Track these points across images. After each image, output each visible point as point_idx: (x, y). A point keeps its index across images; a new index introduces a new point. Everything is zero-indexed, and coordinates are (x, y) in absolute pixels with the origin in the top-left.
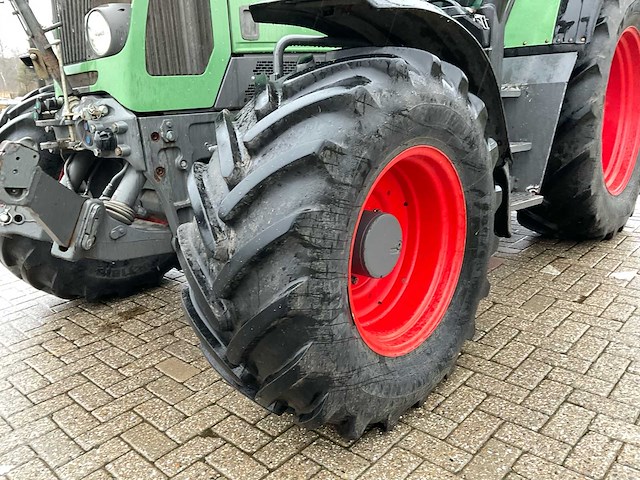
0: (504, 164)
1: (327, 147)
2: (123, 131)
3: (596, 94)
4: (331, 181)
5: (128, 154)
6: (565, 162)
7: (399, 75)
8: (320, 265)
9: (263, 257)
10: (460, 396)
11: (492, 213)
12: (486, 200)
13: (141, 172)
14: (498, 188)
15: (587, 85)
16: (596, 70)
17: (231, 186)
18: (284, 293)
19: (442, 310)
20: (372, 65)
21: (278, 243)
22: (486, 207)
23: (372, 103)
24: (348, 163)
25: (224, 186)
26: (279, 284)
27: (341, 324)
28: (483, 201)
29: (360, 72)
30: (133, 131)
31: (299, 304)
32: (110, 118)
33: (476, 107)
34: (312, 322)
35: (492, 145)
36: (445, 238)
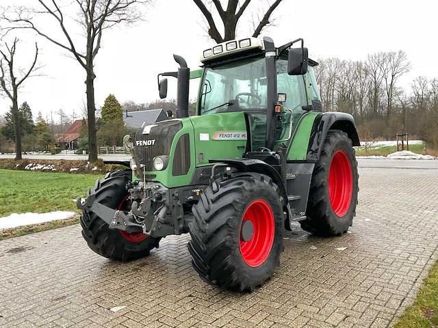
0: (287, 204)
1: (234, 201)
2: (164, 194)
3: (324, 178)
4: (235, 210)
5: (165, 201)
6: (315, 203)
7: (251, 181)
8: (232, 233)
9: (218, 230)
10: (275, 284)
11: (283, 221)
12: (281, 217)
13: (168, 207)
14: (285, 213)
15: (320, 175)
16: (323, 169)
17: (207, 212)
18: (224, 240)
19: (267, 254)
20: (245, 179)
21: (222, 226)
22: (280, 219)
23: (245, 189)
24: (240, 205)
25: (204, 212)
26: (222, 238)
27: (237, 251)
28: (279, 217)
29: (242, 181)
30: (167, 194)
31: (227, 244)
32: (160, 190)
33: (275, 187)
34: (230, 249)
35: (282, 198)
36: (268, 229)
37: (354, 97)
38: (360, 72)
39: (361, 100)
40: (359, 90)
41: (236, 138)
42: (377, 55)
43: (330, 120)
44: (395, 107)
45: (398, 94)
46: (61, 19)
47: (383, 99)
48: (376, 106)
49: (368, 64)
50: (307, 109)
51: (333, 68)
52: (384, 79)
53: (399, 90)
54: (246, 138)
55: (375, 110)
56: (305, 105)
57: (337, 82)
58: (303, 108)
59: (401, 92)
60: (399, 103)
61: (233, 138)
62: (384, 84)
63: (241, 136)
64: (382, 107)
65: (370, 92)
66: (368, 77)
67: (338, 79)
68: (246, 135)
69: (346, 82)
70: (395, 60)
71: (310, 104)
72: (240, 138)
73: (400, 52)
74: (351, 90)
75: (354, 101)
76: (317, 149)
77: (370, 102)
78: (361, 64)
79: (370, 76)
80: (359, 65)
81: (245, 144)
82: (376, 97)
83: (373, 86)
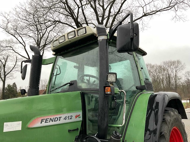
37: (159, 80)
38: (161, 70)
39: (163, 82)
40: (161, 78)
41: (67, 121)
42: (168, 63)
43: (164, 99)
44: (179, 85)
45: (179, 79)
46: (25, 46)
47: (173, 81)
48: (170, 85)
49: (164, 66)
50: (141, 89)
51: (149, 68)
52: (172, 73)
53: (179, 78)
54: (81, 119)
55: (170, 86)
56: (139, 85)
57: (151, 74)
58: (137, 88)
59: (181, 78)
60: (180, 83)
61: (62, 121)
62: (172, 75)
63: (74, 118)
64: (172, 85)
65: (167, 78)
66: (165, 72)
67: (152, 72)
68: (81, 116)
69: (155, 74)
70: (176, 65)
71: (143, 84)
72: (74, 119)
73: (178, 61)
74: (158, 78)
75: (160, 82)
76: (156, 129)
77: (167, 83)
78: (161, 66)
79: (166, 71)
80: (160, 67)
81: (79, 126)
82: (169, 80)
83: (168, 76)
